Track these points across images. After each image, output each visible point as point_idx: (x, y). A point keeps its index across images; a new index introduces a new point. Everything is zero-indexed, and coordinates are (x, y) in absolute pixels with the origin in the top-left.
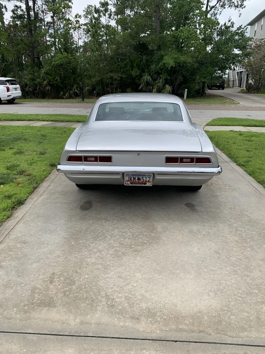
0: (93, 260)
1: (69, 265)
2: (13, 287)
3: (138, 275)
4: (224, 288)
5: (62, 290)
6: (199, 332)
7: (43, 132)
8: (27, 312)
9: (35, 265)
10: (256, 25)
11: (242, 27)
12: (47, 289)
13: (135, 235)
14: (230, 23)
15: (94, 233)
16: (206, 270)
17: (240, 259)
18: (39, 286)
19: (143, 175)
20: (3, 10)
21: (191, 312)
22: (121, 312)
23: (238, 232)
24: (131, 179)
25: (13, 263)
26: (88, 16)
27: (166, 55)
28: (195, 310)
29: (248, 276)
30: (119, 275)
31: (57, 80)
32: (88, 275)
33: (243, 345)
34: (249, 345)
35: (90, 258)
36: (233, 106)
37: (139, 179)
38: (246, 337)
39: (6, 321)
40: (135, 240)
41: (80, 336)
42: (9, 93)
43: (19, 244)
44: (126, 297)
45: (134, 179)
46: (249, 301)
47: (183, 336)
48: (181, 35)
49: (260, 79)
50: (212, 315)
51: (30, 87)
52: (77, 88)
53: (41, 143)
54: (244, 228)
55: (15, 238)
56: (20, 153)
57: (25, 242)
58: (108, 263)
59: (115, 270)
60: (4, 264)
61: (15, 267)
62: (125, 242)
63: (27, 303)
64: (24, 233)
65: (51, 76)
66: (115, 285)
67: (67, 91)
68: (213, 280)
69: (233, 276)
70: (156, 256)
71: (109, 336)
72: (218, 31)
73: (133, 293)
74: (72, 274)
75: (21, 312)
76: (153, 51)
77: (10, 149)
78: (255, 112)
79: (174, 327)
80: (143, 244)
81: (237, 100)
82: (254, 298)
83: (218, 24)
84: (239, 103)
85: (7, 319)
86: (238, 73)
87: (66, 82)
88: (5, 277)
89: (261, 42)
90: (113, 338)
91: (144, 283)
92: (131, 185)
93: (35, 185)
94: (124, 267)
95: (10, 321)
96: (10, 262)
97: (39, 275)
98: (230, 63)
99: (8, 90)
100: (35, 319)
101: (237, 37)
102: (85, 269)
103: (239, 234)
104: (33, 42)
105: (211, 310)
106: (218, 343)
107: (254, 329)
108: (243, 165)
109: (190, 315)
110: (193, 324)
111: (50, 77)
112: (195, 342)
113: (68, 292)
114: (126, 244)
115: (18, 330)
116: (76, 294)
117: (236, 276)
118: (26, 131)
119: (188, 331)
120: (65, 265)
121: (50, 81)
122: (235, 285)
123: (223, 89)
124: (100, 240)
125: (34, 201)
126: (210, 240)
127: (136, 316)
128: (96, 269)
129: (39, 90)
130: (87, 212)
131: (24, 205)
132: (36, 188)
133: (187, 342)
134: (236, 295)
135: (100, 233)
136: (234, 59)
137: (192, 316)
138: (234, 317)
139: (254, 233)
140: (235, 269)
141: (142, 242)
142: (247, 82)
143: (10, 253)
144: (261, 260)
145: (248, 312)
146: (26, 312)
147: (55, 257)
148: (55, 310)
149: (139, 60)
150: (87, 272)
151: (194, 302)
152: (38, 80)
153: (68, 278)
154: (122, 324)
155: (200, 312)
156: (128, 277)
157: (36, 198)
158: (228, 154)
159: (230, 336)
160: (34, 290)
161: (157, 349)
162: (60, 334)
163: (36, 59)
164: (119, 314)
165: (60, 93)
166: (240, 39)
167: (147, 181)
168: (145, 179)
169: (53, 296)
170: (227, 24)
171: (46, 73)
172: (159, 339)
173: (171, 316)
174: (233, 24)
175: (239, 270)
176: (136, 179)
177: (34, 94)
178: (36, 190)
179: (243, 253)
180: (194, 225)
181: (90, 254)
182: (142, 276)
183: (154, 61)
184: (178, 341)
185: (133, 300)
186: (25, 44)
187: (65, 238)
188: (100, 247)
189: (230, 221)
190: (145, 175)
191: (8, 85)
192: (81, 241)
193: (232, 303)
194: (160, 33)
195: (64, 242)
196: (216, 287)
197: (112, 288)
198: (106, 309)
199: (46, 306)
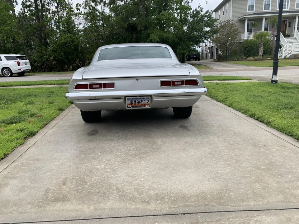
0: (103, 166)
1: (80, 171)
2: (27, 190)
3: (145, 173)
4: (221, 175)
5: (75, 189)
6: (205, 206)
7: (50, 90)
8: (42, 207)
9: (47, 174)
10: (219, 11)
11: (209, 11)
12: (61, 189)
13: (139, 148)
14: (200, 8)
15: (102, 149)
16: (204, 166)
17: (231, 157)
18: (53, 188)
19: (142, 98)
20: (14, 3)
21: (195, 193)
22: (132, 199)
23: (226, 141)
24: (132, 103)
25: (27, 174)
26: (86, 8)
27: (152, 33)
28: (199, 191)
29: (240, 167)
30: (127, 174)
31: (61, 56)
32: (99, 176)
33: (244, 211)
34: (249, 211)
35: (99, 165)
36: (208, 70)
37: (139, 102)
38: (245, 206)
39: (21, 215)
40: (139, 151)
41: (95, 219)
42: (20, 67)
43: (32, 161)
44: (135, 188)
45: (135, 102)
46: (244, 182)
47: (191, 210)
48: (163, 17)
49: (227, 50)
50: (213, 194)
51: (38, 63)
52: (79, 62)
53: (49, 97)
54: (231, 137)
55: (28, 157)
56: (31, 103)
57: (37, 160)
58: (116, 167)
59: (123, 171)
60: (18, 175)
61: (28, 177)
62: (131, 153)
63: (41, 200)
64: (36, 154)
65: (57, 52)
66: (124, 181)
67: (71, 65)
68: (210, 171)
69: (227, 168)
70: (158, 159)
71: (122, 216)
72: (191, 15)
73: (141, 185)
74: (84, 177)
75: (36, 207)
76: (141, 30)
77: (22, 101)
78: (226, 72)
79: (181, 204)
80: (146, 153)
81: (211, 66)
82: (248, 180)
83: (191, 9)
84: (212, 68)
85: (22, 213)
86: (209, 48)
87: (69, 57)
88: (19, 184)
89: (224, 23)
90: (126, 217)
91: (151, 178)
92: (132, 108)
93: (45, 122)
94: (131, 169)
95: (24, 214)
96: (23, 174)
97: (53, 180)
98: (203, 38)
99: (19, 64)
100: (50, 211)
101: (206, 19)
102: (95, 173)
103: (227, 142)
104: (40, 26)
105: (213, 191)
106: (222, 212)
107: (252, 200)
108: (223, 101)
109: (195, 195)
110: (198, 201)
111: (56, 54)
112: (202, 213)
113: (80, 189)
114: (131, 154)
115: (33, 220)
116: (89, 191)
117: (230, 167)
118: (36, 91)
119: (194, 206)
120: (77, 172)
121: (56, 57)
122: (230, 173)
123: (199, 60)
124: (108, 153)
125: (45, 133)
126: (204, 147)
127: (146, 201)
128: (106, 172)
129: (46, 65)
130: (94, 136)
131: (35, 136)
132: (46, 124)
133: (194, 213)
134: (232, 179)
135: (107, 149)
136: (206, 35)
137: (197, 196)
138: (233, 193)
139: (240, 140)
140: (228, 163)
141: (145, 152)
142: (217, 53)
143: (23, 168)
144: (249, 156)
145: (243, 189)
146: (40, 207)
147: (67, 167)
148: (69, 203)
149: (130, 38)
150: (97, 175)
151: (196, 186)
152: (45, 56)
153: (80, 180)
154: (133, 207)
155: (202, 193)
156: (136, 175)
157: (47, 131)
158: (210, 95)
159: (232, 206)
160: (47, 191)
161: (168, 221)
162: (75, 219)
163: (43, 40)
164: (129, 200)
165: (65, 66)
166: (209, 20)
167: (146, 103)
168: (144, 102)
169: (66, 193)
170: (197, 10)
171: (52, 51)
172: (169, 214)
173: (177, 197)
174: (202, 9)
175: (232, 163)
176: (137, 102)
177: (42, 69)
178: (47, 126)
179: (232, 153)
180: (189, 139)
181: (99, 163)
182: (148, 173)
183: (143, 38)
184: (187, 214)
185: (141, 190)
186: (34, 28)
187: (75, 154)
188: (109, 158)
189: (218, 134)
190: (144, 98)
191: (19, 60)
192: (90, 155)
193: (230, 185)
194: (146, 17)
195: (75, 157)
196: (214, 176)
197: (122, 183)
198: (118, 198)
199: (60, 201)
